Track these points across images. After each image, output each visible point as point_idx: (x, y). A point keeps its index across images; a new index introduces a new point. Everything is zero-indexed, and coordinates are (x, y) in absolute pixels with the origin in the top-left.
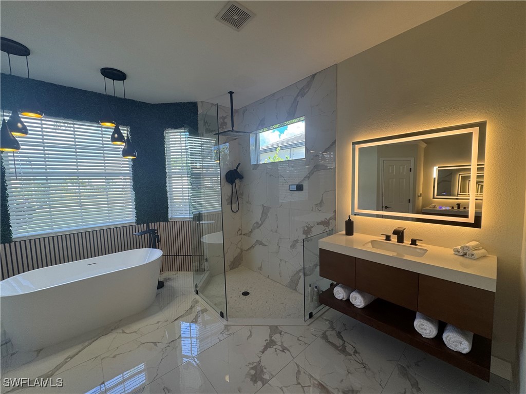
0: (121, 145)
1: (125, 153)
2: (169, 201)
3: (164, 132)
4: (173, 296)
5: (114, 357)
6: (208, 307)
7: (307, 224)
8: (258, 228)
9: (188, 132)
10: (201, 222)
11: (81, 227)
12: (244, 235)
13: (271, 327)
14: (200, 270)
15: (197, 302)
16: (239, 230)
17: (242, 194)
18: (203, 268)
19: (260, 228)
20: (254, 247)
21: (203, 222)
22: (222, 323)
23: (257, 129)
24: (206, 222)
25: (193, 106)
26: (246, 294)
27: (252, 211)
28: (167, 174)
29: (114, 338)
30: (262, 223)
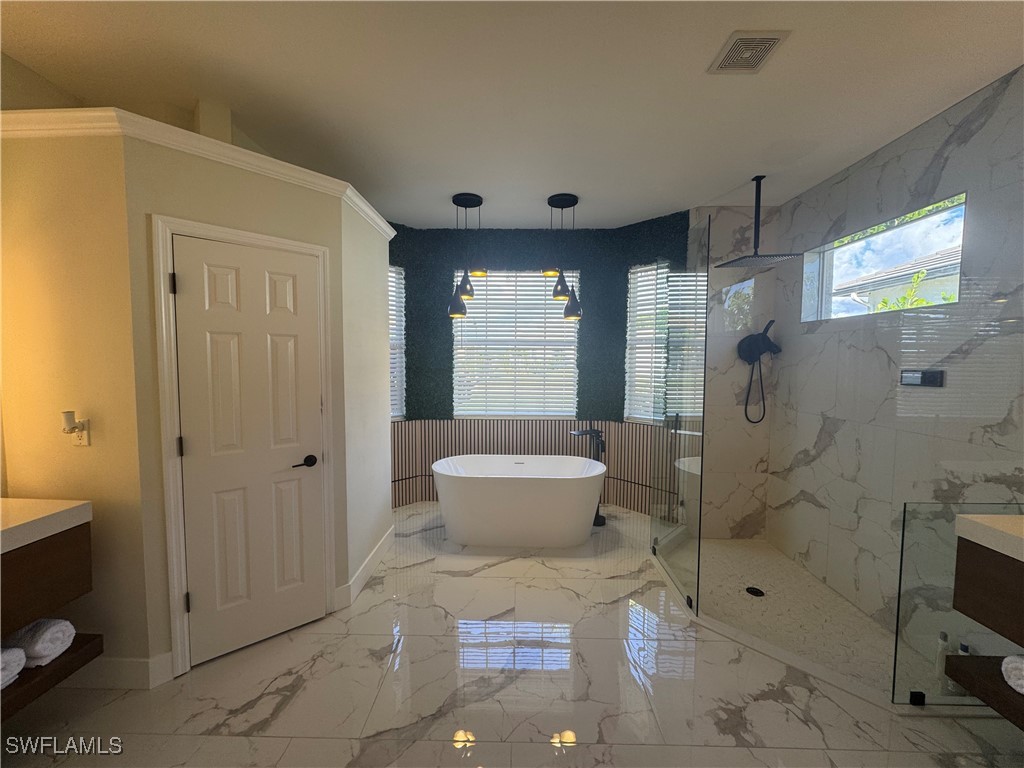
0: (564, 300)
1: (569, 312)
2: (627, 387)
3: (628, 272)
4: (616, 543)
5: (529, 587)
6: (668, 582)
7: (951, 478)
8: (808, 463)
9: (668, 267)
10: (678, 432)
11: (512, 413)
12: (773, 473)
13: (789, 668)
14: (669, 519)
15: (651, 566)
16: (762, 461)
17: (775, 386)
18: (675, 515)
19: (812, 464)
20: (793, 504)
21: (682, 432)
22: (688, 615)
23: (824, 242)
24: (688, 433)
25: (679, 221)
26: (755, 592)
27: (795, 425)
28: (628, 342)
29: (532, 566)
30: (819, 455)
